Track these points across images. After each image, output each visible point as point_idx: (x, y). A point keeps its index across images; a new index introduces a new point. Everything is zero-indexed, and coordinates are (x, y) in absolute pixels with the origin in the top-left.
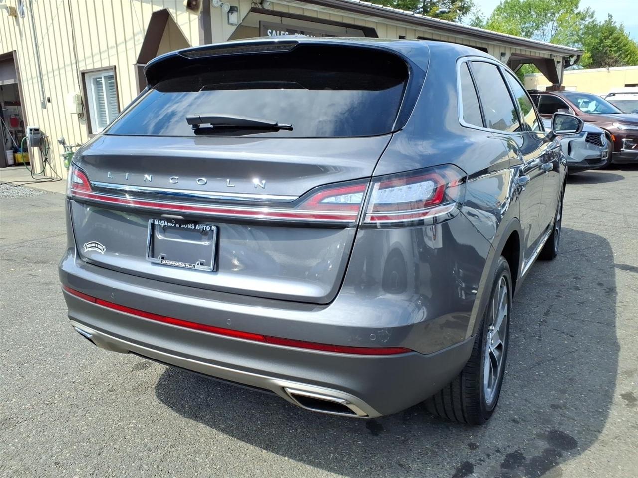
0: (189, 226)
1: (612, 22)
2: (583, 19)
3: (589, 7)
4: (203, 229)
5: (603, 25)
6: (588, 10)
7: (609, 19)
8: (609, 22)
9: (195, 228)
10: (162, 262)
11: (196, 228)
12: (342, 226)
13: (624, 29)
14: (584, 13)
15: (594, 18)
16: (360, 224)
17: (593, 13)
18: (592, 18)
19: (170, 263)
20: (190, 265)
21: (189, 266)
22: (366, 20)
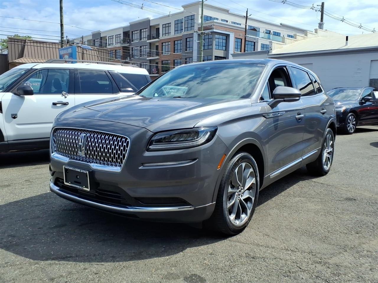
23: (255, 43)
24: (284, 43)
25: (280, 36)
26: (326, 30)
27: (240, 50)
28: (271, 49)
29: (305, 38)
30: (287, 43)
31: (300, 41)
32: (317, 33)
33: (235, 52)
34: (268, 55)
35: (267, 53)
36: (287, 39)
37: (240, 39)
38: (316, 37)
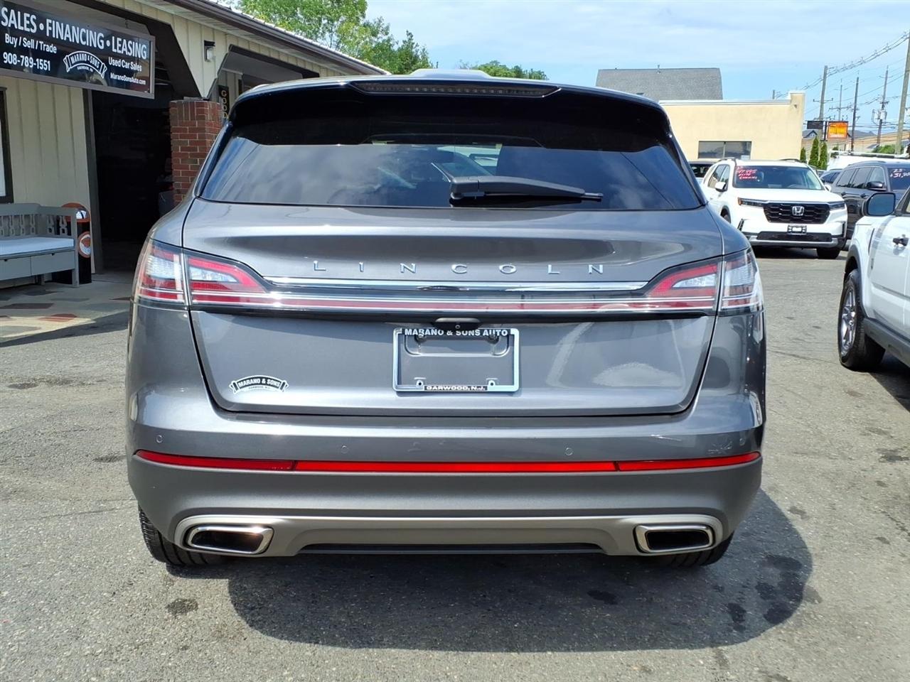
0: (471, 333)
1: (413, 44)
2: (374, 34)
3: (381, 17)
4: (496, 335)
5: (403, 46)
6: (380, 21)
7: (410, 39)
8: (409, 44)
9: (481, 334)
10: (426, 389)
11: (484, 335)
12: (696, 315)
13: (429, 56)
14: (375, 25)
15: (389, 35)
16: (719, 310)
17: (388, 28)
18: (387, 34)
19: (441, 387)
20: (478, 387)
21: (475, 388)
22: (157, 9)
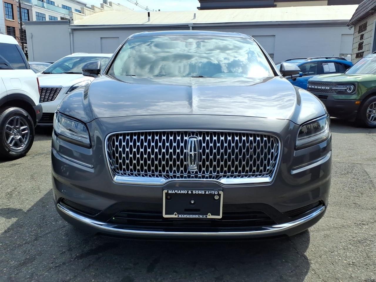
23: (28, 10)
24: (84, 14)
25: (54, 5)
26: (119, 4)
27: (12, 17)
28: (72, 20)
29: (102, 10)
30: (86, 14)
31: (98, 13)
32: (111, 6)
33: (6, 19)
34: (69, 26)
35: (68, 23)
36: (86, 10)
37: (11, 4)
38: (111, 10)
